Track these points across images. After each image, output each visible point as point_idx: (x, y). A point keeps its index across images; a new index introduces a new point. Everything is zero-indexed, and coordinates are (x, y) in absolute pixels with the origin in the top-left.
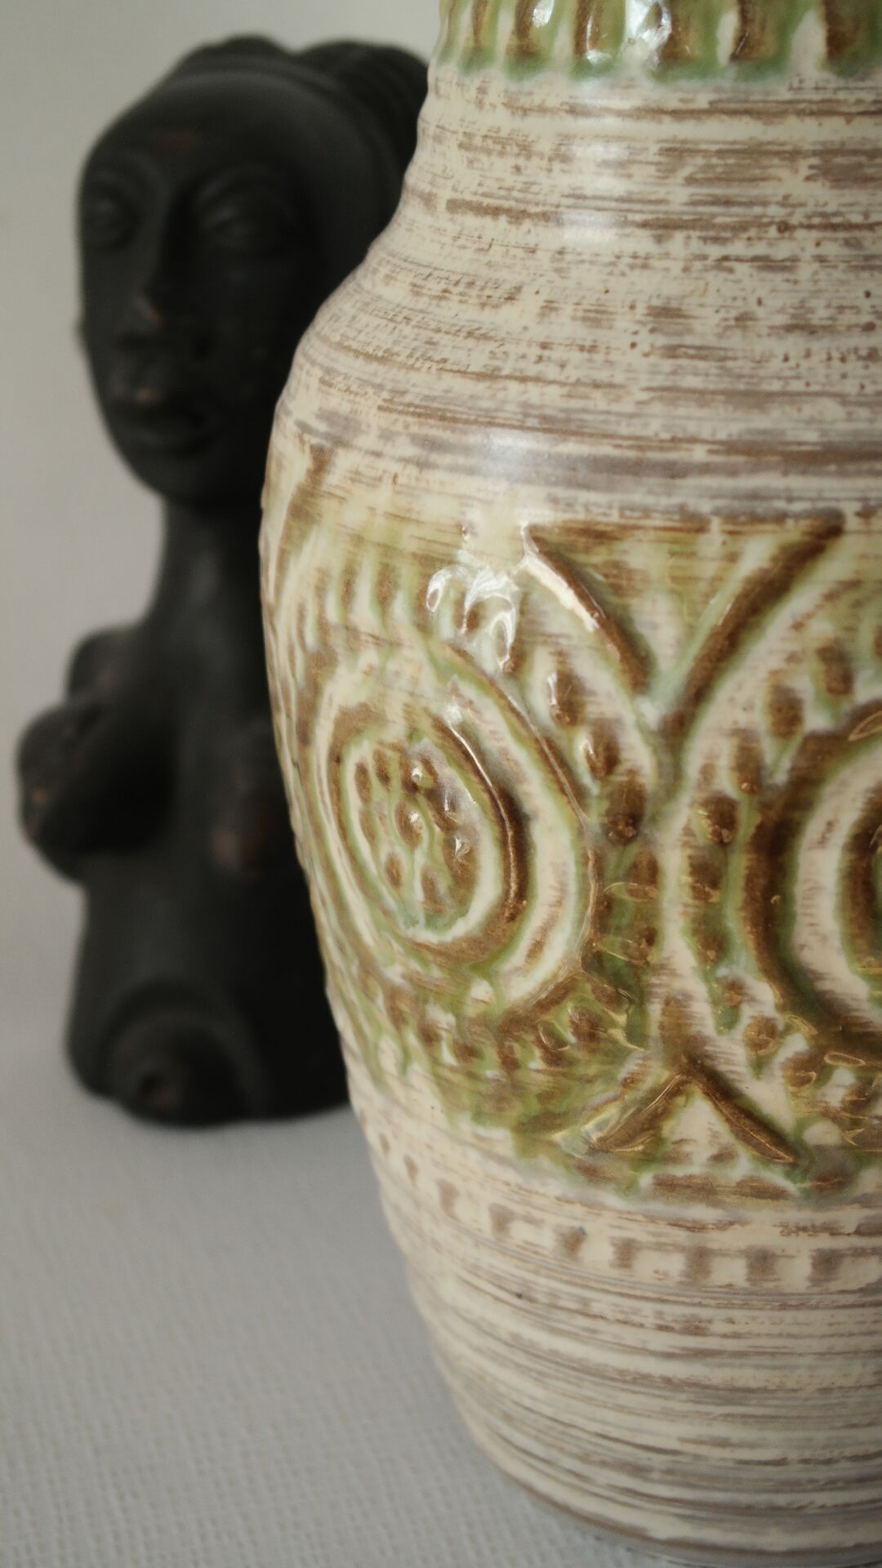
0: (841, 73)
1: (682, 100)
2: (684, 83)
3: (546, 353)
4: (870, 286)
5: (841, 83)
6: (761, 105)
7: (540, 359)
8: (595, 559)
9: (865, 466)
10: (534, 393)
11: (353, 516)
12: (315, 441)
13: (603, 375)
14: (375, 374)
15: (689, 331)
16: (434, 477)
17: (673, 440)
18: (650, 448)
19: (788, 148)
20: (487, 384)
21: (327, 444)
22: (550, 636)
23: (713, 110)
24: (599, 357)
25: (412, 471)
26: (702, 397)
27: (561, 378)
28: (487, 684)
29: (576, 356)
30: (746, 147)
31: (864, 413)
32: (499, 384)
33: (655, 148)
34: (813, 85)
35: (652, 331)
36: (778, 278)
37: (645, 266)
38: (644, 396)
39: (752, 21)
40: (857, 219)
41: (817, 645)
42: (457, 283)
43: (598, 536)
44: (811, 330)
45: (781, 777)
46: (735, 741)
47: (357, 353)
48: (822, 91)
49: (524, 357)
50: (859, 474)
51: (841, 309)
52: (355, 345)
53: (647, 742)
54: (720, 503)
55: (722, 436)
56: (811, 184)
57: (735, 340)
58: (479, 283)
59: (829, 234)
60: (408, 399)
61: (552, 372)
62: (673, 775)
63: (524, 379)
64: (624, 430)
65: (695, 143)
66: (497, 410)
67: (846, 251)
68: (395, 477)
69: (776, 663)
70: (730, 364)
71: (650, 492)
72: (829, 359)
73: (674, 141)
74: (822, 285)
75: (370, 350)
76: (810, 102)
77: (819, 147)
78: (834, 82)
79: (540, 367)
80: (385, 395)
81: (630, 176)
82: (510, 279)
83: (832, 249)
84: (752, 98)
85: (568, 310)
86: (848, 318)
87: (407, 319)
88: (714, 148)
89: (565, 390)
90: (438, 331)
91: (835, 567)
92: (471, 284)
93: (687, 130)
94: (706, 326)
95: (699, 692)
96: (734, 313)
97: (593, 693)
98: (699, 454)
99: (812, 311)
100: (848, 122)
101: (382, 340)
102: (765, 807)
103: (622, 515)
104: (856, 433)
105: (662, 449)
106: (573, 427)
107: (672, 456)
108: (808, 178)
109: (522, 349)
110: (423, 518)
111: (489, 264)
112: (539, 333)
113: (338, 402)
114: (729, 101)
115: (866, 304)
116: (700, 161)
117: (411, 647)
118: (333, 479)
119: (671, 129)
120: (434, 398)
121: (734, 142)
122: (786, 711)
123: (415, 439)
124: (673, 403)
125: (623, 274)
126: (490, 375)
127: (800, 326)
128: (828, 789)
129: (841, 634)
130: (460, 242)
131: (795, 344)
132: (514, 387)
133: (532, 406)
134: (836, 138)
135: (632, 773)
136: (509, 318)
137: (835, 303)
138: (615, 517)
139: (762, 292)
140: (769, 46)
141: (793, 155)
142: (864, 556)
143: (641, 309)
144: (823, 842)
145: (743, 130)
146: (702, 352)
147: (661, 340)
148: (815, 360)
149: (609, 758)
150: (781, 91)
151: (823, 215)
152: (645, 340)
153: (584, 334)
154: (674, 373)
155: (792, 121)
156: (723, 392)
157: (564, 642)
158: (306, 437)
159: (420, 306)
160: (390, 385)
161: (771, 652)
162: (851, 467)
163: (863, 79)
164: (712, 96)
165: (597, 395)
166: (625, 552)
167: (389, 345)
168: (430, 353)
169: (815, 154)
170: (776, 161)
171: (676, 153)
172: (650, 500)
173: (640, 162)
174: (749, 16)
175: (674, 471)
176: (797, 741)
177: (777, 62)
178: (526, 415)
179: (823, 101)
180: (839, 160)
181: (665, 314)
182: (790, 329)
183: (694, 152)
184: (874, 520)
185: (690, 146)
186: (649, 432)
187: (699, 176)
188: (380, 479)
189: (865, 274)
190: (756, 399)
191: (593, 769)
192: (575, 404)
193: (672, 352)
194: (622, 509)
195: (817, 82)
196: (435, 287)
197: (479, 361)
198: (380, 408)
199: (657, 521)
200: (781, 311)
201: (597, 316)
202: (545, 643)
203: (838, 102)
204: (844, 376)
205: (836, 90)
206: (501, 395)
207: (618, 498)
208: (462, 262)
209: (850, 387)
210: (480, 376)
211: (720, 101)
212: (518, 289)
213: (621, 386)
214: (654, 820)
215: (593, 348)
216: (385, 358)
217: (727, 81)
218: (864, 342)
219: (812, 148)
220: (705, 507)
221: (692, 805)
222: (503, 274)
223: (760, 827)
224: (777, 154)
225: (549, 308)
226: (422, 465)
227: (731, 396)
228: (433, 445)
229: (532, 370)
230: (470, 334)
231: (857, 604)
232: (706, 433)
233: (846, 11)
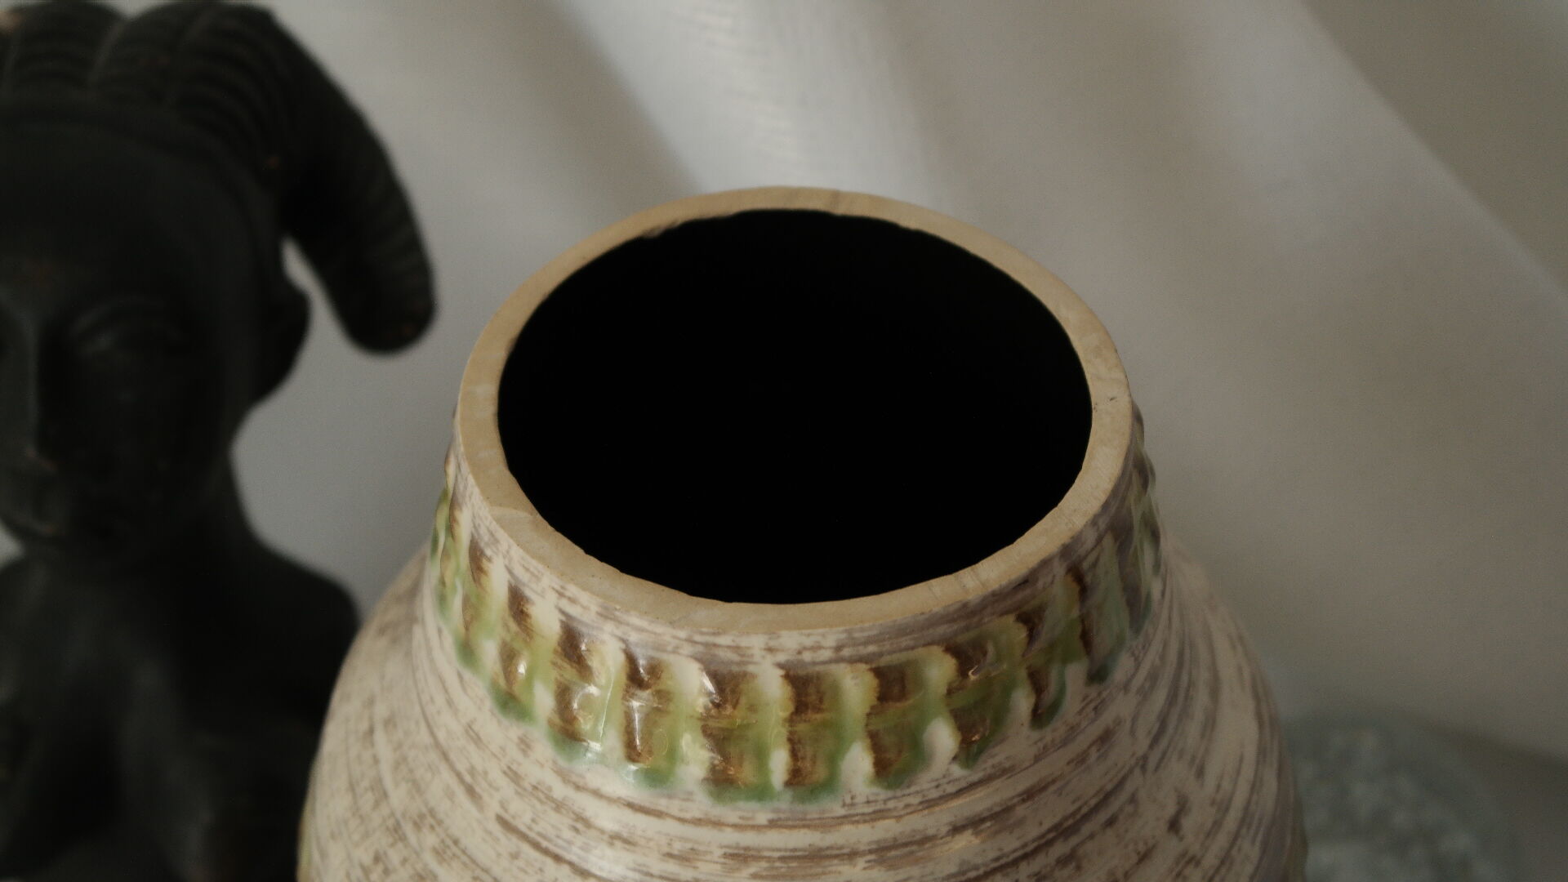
0: (889, 787)
1: (741, 818)
2: (741, 804)
5: (890, 794)
6: (817, 822)
19: (846, 851)
23: (773, 824)
30: (807, 853)
33: (720, 852)
34: (865, 800)
39: (803, 758)
48: (873, 804)
56: (869, 872)
65: (759, 850)
73: (737, 847)
76: (863, 814)
77: (874, 846)
78: (883, 794)
81: (695, 868)
84: (808, 817)
88: (777, 854)
93: (749, 839)
100: (897, 822)
108: (865, 869)
114: (788, 819)
116: (764, 864)
119: (731, 837)
121: (795, 850)
134: (889, 835)
140: (821, 773)
141: (852, 855)
145: (802, 839)
150: (834, 807)
155: (848, 828)
163: (909, 787)
164: (771, 816)
169: (871, 852)
170: (836, 861)
171: (741, 858)
173: (706, 861)
174: (800, 755)
177: (830, 784)
179: (874, 811)
180: (892, 853)
183: (762, 858)
185: (752, 853)
187: (764, 873)
195: (867, 797)
203: (889, 810)
205: (885, 801)
211: (780, 819)
217: (785, 803)
219: (867, 848)
224: (836, 856)
233: (888, 740)
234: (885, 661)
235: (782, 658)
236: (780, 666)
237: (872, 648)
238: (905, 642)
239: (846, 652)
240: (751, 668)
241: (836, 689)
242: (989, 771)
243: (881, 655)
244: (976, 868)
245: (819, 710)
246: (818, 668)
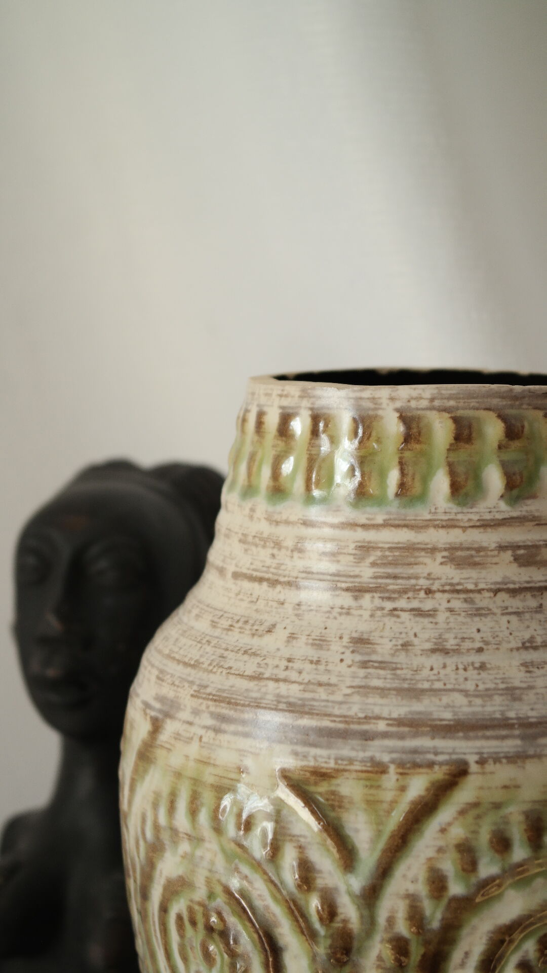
0: (459, 504)
1: (368, 519)
2: (368, 509)
3: (290, 664)
4: (480, 626)
5: (459, 509)
6: (413, 522)
7: (287, 668)
8: (321, 789)
9: (480, 734)
10: (283, 688)
11: (176, 760)
12: (153, 714)
13: (324, 678)
14: (189, 675)
15: (374, 652)
16: (224, 738)
17: (366, 717)
18: (353, 723)
19: (429, 546)
20: (256, 682)
21: (160, 716)
22: (294, 836)
23: (386, 525)
24: (322, 667)
25: (211, 734)
26: (383, 692)
27: (300, 680)
28: (257, 865)
29: (308, 667)
30: (405, 545)
31: (478, 701)
32: (263, 683)
33: (353, 546)
34: (443, 511)
35: (353, 652)
36: (426, 621)
37: (348, 614)
38: (349, 691)
39: (407, 475)
40: (471, 587)
41: (455, 842)
42: (238, 621)
43: (322, 775)
44: (446, 652)
45: (435, 924)
46: (407, 902)
47: (179, 662)
48: (448, 514)
49: (277, 666)
50: (477, 738)
51: (463, 639)
52: (177, 657)
53: (354, 902)
54: (395, 756)
55: (395, 715)
56: (444, 567)
57: (402, 658)
58: (251, 622)
59: (455, 595)
60: (209, 690)
61: (294, 676)
62: (370, 922)
63: (277, 680)
64: (337, 711)
65: (376, 543)
66: (261, 699)
67: (465, 605)
68: (201, 738)
69: (431, 853)
70: (399, 672)
71: (353, 749)
72: (457, 669)
73: (364, 541)
74: (451, 625)
75: (186, 660)
76: (442, 520)
77: (448, 546)
78: (455, 508)
79: (287, 673)
80: (195, 688)
81: (338, 561)
82: (269, 620)
83: (457, 604)
84: (408, 518)
85: (303, 639)
86: (467, 645)
87: (209, 642)
88: (387, 546)
89: (302, 687)
90: (227, 650)
91: (464, 795)
92: (246, 622)
93: (371, 536)
94: (384, 649)
95: (384, 871)
96: (400, 642)
97: (320, 872)
98: (382, 726)
99: (446, 640)
100: (464, 531)
101: (194, 654)
102: (426, 943)
103: (336, 763)
104: (474, 713)
105: (359, 723)
106: (306, 709)
107: (365, 727)
108: (441, 564)
109: (276, 662)
110: (217, 763)
111: (257, 611)
112: (286, 652)
113: (167, 691)
114: (395, 519)
115: (478, 636)
116: (379, 553)
117: (210, 842)
118: (164, 737)
119: (362, 535)
120: (224, 691)
121: (399, 543)
122: (438, 883)
123: (214, 716)
124: (366, 695)
125: (335, 618)
126: (257, 677)
127: (440, 649)
128: (465, 931)
129: (469, 836)
130: (240, 597)
131: (436, 660)
132: (271, 685)
133: (282, 697)
134: (458, 541)
135: (345, 921)
136: (269, 643)
137: (460, 636)
138: (332, 764)
139: (416, 630)
140: (417, 488)
141: (433, 550)
142: (481, 788)
143: (346, 639)
144: (463, 965)
145: (404, 536)
146: (382, 665)
147: (358, 658)
148: (449, 670)
149: (330, 912)
150: (424, 514)
151: (451, 584)
152: (349, 657)
153: (313, 654)
154: (366, 677)
155: (432, 531)
156: (395, 689)
157: (302, 840)
158: (148, 711)
159: (216, 634)
160: (198, 682)
161: (427, 847)
162: (471, 734)
163: (471, 508)
164: (385, 517)
165: (321, 690)
166: (338, 785)
167: (197, 657)
168: (222, 663)
169: (445, 549)
170: (423, 554)
171: (365, 549)
172: (353, 754)
173: (345, 554)
174: (406, 472)
175: (367, 737)
176: (445, 901)
177: (422, 497)
178: (279, 702)
179: (449, 520)
180: (459, 553)
181: (360, 642)
182: (433, 651)
183: (375, 548)
184: (486, 766)
185: (372, 545)
186: (351, 713)
187: (379, 562)
188: (192, 739)
189: (477, 619)
190: (414, 693)
191: (321, 919)
192: (308, 695)
193: (364, 665)
194: (336, 759)
195: (445, 509)
196: (225, 623)
197: (251, 667)
198: (192, 696)
199: (357, 766)
200: (428, 640)
201: (320, 643)
202: (291, 840)
203: (458, 520)
204: (466, 679)
205: (456, 514)
206: (263, 690)
207: (333, 752)
208: (241, 608)
209: (470, 686)
210: (252, 678)
211: (390, 519)
212: (274, 626)
213: (335, 685)
214: (359, 951)
215: (318, 662)
216: (195, 665)
217: (394, 508)
218: (477, 659)
219: (444, 546)
220: (386, 758)
221: (382, 941)
222: (265, 617)
223: (424, 956)
224: (423, 549)
225: (292, 637)
226: (217, 731)
227: (399, 691)
228: (223, 719)
229: (282, 675)
230: (245, 652)
231: (478, 817)
232: (385, 714)
233: (461, 469)
234: (460, 413)
235: (398, 404)
236: (397, 410)
237: (452, 403)
238: (473, 403)
239: (437, 403)
240: (380, 412)
241: (429, 427)
242: (524, 513)
243: (457, 409)
244: (514, 583)
245: (418, 442)
246: (419, 412)
